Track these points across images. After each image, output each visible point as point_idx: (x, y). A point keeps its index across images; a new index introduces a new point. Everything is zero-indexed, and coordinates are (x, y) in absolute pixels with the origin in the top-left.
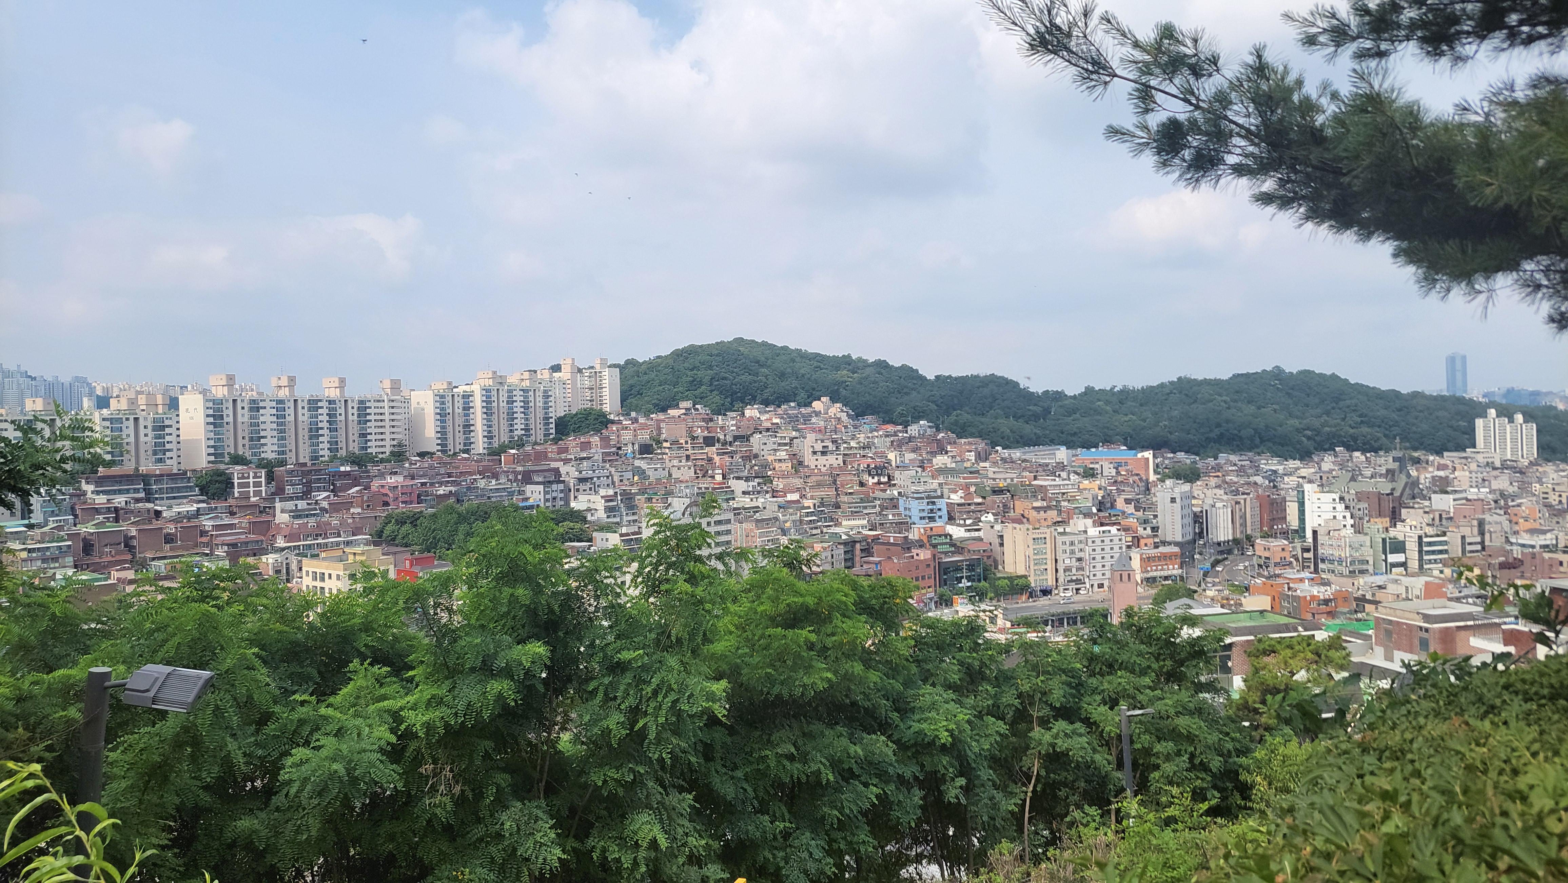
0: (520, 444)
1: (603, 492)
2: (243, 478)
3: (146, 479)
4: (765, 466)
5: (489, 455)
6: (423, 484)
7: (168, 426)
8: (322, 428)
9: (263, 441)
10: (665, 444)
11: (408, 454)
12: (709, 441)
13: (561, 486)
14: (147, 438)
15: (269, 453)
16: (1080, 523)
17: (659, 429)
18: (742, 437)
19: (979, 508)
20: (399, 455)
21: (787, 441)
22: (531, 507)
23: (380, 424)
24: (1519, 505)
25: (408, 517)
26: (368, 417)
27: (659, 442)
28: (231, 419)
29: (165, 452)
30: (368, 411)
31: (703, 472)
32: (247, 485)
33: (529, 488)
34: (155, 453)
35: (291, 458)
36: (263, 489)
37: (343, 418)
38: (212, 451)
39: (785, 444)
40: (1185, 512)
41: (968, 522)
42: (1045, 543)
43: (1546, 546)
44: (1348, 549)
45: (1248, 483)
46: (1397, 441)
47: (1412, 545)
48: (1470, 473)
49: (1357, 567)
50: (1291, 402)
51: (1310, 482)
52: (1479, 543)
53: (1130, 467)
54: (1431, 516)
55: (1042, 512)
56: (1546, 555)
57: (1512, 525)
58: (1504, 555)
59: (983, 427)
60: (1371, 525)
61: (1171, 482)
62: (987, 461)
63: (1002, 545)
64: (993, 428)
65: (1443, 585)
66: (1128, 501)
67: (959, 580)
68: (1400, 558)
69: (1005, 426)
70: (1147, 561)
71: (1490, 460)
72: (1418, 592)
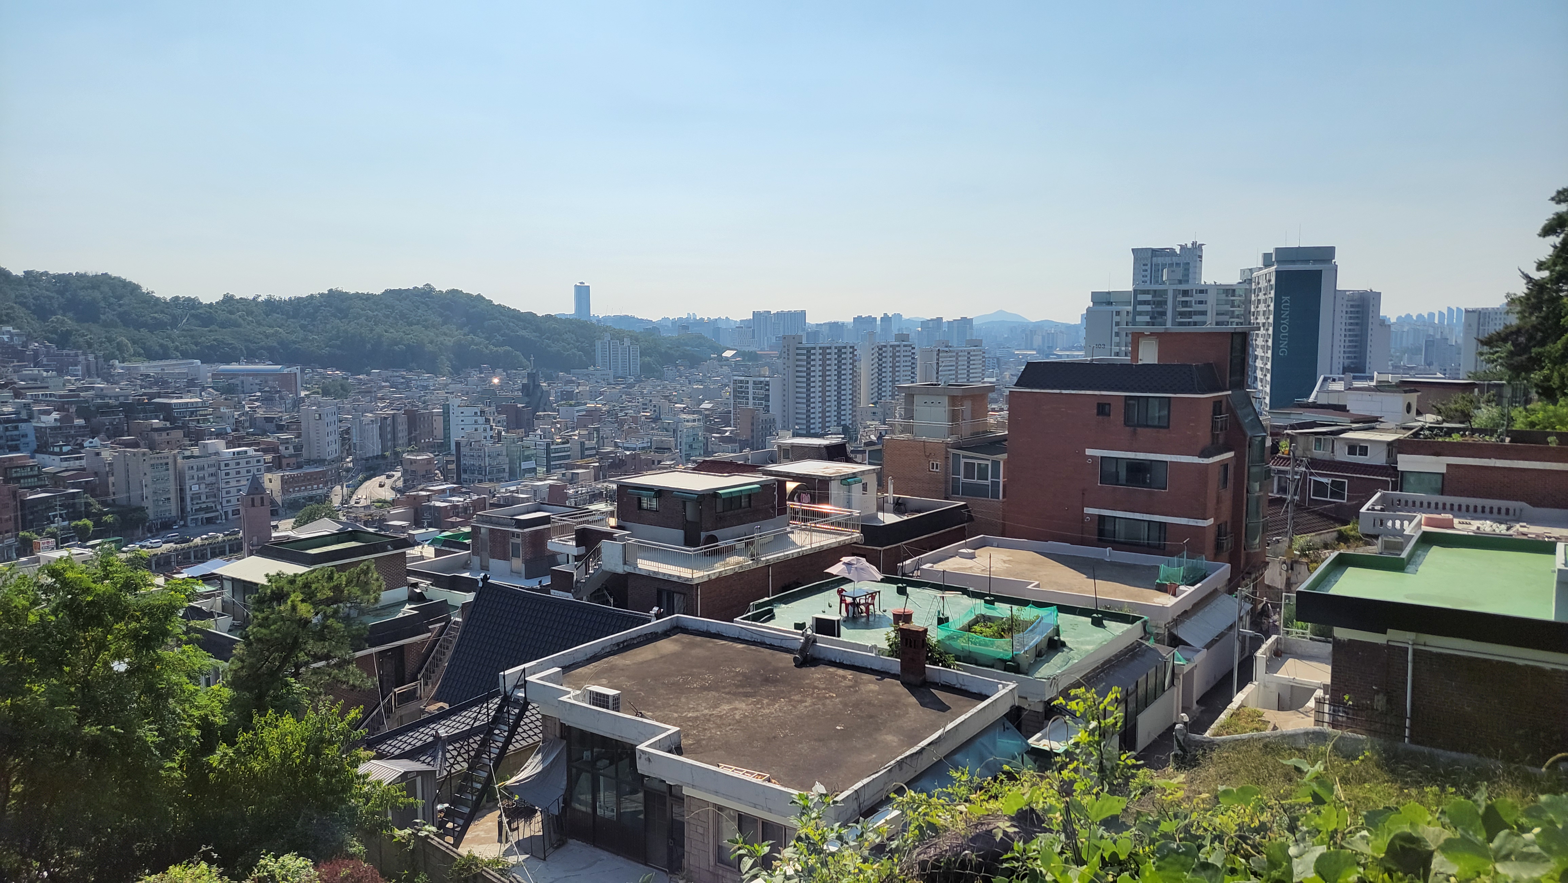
16: (214, 444)
19: (81, 431)
40: (331, 429)
41: (65, 449)
42: (168, 470)
43: (643, 448)
44: (487, 459)
45: (399, 399)
46: (531, 358)
47: (541, 453)
48: (591, 388)
49: (495, 475)
50: (440, 320)
51: (457, 397)
52: (594, 448)
53: (275, 383)
54: (558, 426)
55: (164, 435)
56: (643, 456)
57: (620, 432)
58: (612, 458)
59: (92, 336)
60: (508, 436)
61: (315, 398)
62: (98, 377)
63: (111, 474)
64: (107, 338)
65: (564, 487)
66: (268, 420)
67: (51, 520)
68: (531, 464)
69: (123, 336)
70: (289, 482)
71: (606, 377)
72: (544, 495)
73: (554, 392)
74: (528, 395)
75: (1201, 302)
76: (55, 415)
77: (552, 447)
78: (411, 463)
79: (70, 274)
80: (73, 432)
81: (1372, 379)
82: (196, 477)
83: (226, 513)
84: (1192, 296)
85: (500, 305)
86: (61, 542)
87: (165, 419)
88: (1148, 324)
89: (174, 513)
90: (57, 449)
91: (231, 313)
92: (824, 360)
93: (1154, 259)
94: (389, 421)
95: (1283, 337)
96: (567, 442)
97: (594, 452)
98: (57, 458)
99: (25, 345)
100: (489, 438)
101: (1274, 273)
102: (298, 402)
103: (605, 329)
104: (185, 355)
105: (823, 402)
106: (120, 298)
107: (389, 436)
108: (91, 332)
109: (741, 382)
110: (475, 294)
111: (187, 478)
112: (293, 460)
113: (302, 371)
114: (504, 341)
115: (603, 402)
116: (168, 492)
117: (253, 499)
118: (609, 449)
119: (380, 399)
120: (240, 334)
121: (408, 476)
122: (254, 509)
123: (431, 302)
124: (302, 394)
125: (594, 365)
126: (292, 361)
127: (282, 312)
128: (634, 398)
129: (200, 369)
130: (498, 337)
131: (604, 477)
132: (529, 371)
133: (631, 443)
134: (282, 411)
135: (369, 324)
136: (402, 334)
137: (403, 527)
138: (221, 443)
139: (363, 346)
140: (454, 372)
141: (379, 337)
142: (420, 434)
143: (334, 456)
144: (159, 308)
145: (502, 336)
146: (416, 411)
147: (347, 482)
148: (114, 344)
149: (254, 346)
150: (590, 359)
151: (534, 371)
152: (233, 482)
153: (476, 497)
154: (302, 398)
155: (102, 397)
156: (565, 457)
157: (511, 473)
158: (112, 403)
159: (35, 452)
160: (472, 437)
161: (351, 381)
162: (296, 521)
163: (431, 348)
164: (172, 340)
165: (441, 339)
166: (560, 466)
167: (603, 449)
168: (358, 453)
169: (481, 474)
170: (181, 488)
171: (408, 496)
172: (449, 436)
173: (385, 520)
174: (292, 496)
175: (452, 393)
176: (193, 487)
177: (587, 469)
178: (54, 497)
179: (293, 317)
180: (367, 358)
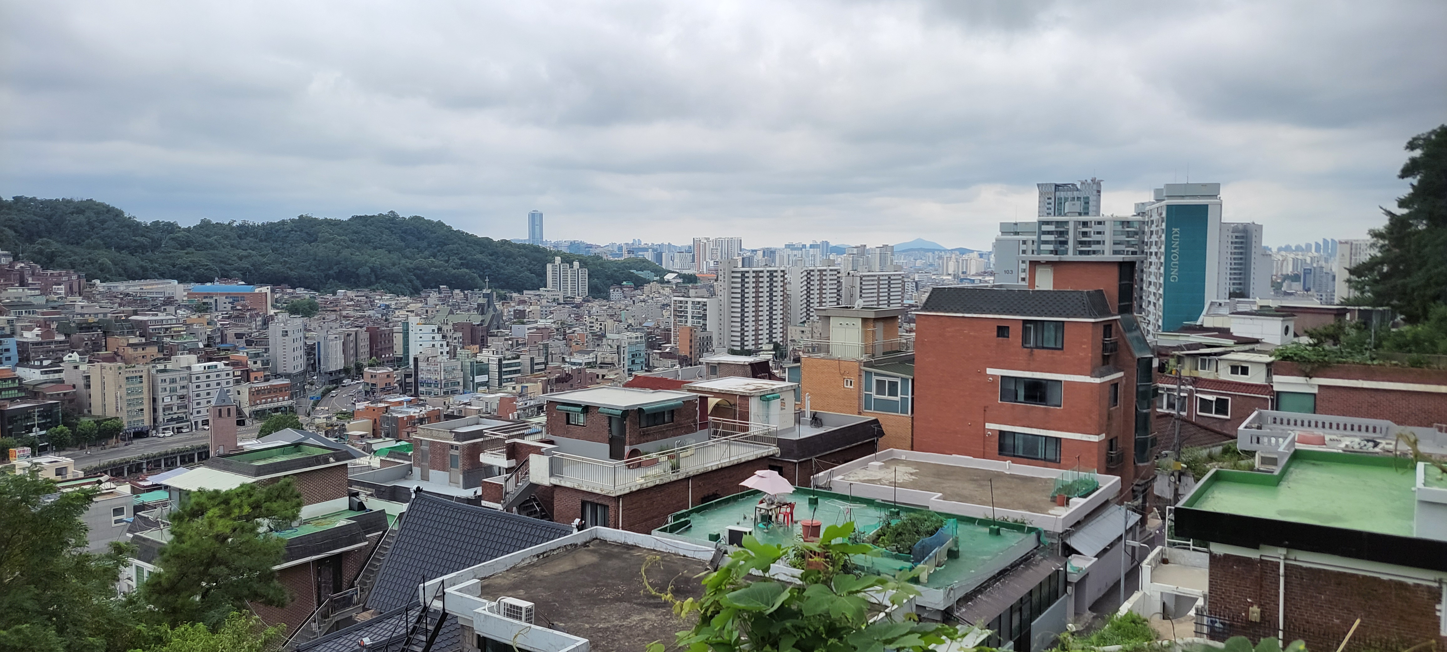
16: (186, 359)
19: (61, 347)
40: (297, 344)
41: (46, 363)
42: (141, 382)
43: (589, 363)
44: (442, 373)
45: (362, 317)
46: (487, 280)
47: (494, 367)
48: (542, 307)
49: (450, 388)
50: (403, 244)
51: (417, 315)
52: (543, 363)
53: (247, 302)
54: (510, 342)
55: (140, 350)
56: (588, 371)
57: (567, 348)
58: (559, 372)
59: (76, 257)
60: (463, 352)
61: (283, 316)
62: (80, 295)
63: (88, 386)
64: (90, 259)
65: (514, 399)
66: (239, 336)
67: (29, 429)
68: (484, 378)
69: (105, 257)
70: (256, 394)
71: (556, 297)
72: (495, 407)
73: (507, 311)
74: (482, 313)
75: (1099, 233)
76: (37, 331)
77: (504, 362)
78: (372, 376)
79: (56, 200)
80: (53, 347)
81: (1255, 303)
82: (168, 389)
83: (196, 423)
84: (1091, 227)
85: (459, 231)
86: (38, 450)
87: (141, 336)
88: (1051, 252)
89: (147, 423)
90: (37, 363)
91: (207, 236)
92: (757, 282)
93: (1057, 193)
94: (352, 338)
95: (1174, 265)
96: (518, 357)
97: (543, 367)
98: (38, 371)
99: (11, 265)
100: (445, 354)
101: (1165, 208)
102: (266, 322)
103: (556, 254)
104: (163, 276)
105: (756, 321)
106: (103, 222)
107: (352, 352)
108: (75, 254)
109: (681, 302)
110: (436, 220)
111: (160, 390)
112: (262, 374)
113: (272, 291)
114: (462, 264)
115: (552, 321)
116: (142, 403)
117: (220, 411)
118: (557, 364)
119: (344, 317)
120: (214, 255)
121: (368, 388)
122: (221, 420)
123: (395, 228)
124: (272, 312)
125: (546, 287)
126: (263, 282)
127: (255, 236)
128: (582, 317)
129: (176, 289)
130: (457, 260)
131: (552, 390)
132: (484, 291)
133: (577, 358)
134: (253, 328)
135: (337, 247)
136: (367, 257)
137: (362, 436)
138: (193, 357)
139: (330, 268)
140: (415, 292)
141: (346, 260)
142: (381, 350)
143: (300, 369)
144: (140, 231)
145: (460, 259)
146: (378, 328)
147: (311, 395)
148: (97, 265)
149: (227, 267)
150: (541, 281)
151: (489, 291)
152: (203, 394)
153: (431, 408)
154: (271, 316)
155: (82, 315)
156: (515, 372)
157: (465, 386)
158: (91, 319)
159: (17, 365)
160: (429, 353)
161: (318, 300)
162: (261, 431)
163: (394, 270)
164: (151, 261)
165: (403, 261)
166: (511, 380)
167: (551, 365)
168: (322, 367)
169: (437, 387)
170: (154, 400)
171: (367, 408)
172: (408, 352)
173: (345, 430)
174: (259, 407)
175: (412, 311)
176: (165, 399)
177: (536, 382)
178: (33, 407)
179: (265, 240)
180: (334, 279)
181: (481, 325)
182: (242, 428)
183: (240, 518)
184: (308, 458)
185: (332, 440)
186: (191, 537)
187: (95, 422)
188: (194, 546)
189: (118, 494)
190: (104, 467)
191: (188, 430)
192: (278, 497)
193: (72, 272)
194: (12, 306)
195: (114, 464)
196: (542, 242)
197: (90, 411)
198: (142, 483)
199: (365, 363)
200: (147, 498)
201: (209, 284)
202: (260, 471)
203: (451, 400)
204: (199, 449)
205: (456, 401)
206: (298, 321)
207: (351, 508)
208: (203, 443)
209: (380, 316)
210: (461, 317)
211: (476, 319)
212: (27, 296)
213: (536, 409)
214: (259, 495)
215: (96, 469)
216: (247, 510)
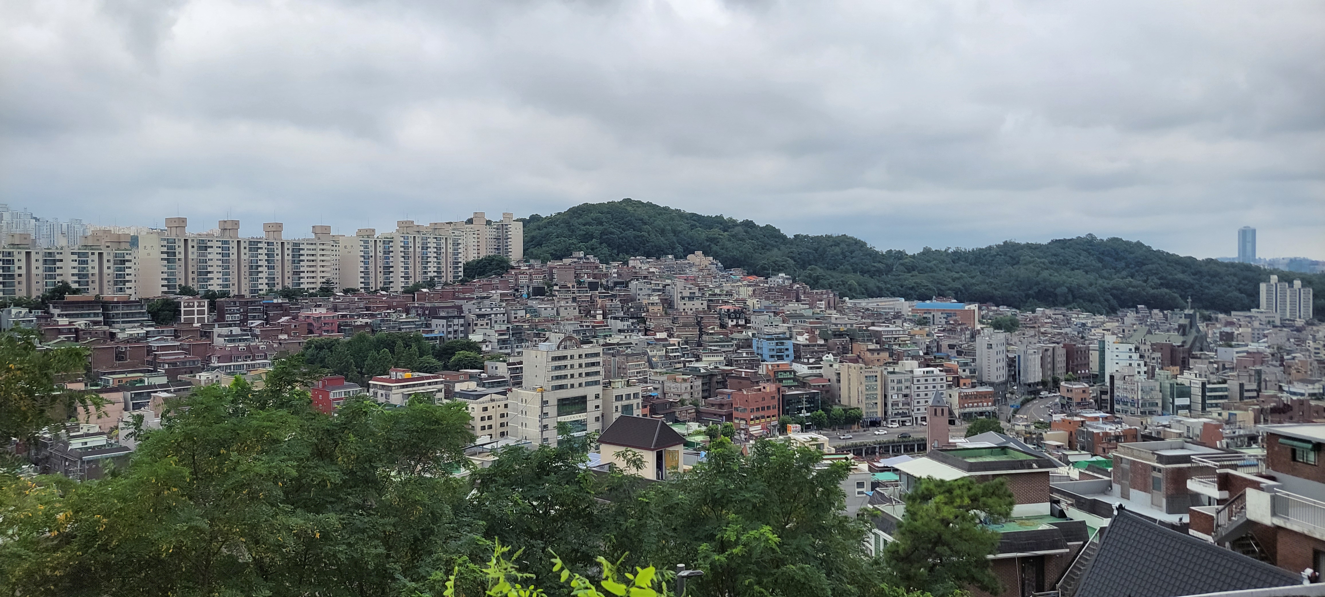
0: (431, 284)
1: (497, 327)
2: (189, 306)
3: (105, 305)
4: (640, 308)
5: (404, 292)
6: (343, 316)
7: (128, 261)
8: (260, 266)
9: (209, 276)
10: (556, 288)
11: (335, 290)
12: (593, 286)
13: (462, 321)
14: (109, 271)
15: (215, 286)
16: (910, 364)
17: (551, 274)
18: (622, 283)
19: (822, 349)
20: (326, 291)
21: (661, 287)
22: (436, 338)
23: (312, 264)
24: (1294, 358)
25: (326, 344)
26: (302, 258)
27: (550, 286)
28: (182, 256)
29: (124, 282)
30: (302, 252)
31: (587, 312)
32: (192, 313)
33: (434, 322)
34: (116, 283)
35: (233, 291)
36: (206, 316)
37: (280, 257)
38: (165, 283)
39: (659, 290)
40: (1000, 357)
41: (811, 361)
42: (876, 381)
43: (1314, 394)
44: (1140, 392)
45: (1060, 334)
46: (1189, 300)
47: (1196, 391)
48: (1253, 329)
49: (1148, 409)
50: (1100, 265)
51: (1113, 334)
52: (1255, 390)
53: (958, 318)
54: (1215, 366)
55: (876, 354)
56: (1313, 403)
57: (1286, 376)
58: (1275, 402)
59: (833, 280)
60: (1162, 372)
61: (989, 331)
62: (835, 309)
63: (839, 381)
64: (842, 281)
65: (1220, 426)
66: (951, 347)
67: (800, 410)
68: (1185, 401)
69: (853, 280)
70: (964, 398)
71: (1271, 319)
72: (1198, 432)
73: (1212, 332)
74: (1184, 334)
76: (806, 336)
77: (1208, 386)
78: (1068, 391)
80: (816, 348)
82: (896, 388)
83: (916, 418)
85: (1159, 251)
86: (806, 428)
87: (877, 343)
89: (879, 415)
90: (806, 361)
91: (928, 261)
94: (1050, 353)
96: (1225, 382)
97: (1255, 394)
98: (806, 367)
99: (791, 286)
100: (1142, 373)
102: (974, 335)
103: (1272, 272)
104: (893, 295)
106: (852, 252)
107: (1049, 366)
108: (833, 277)
110: (1134, 240)
111: (890, 388)
112: (968, 381)
113: (980, 308)
114: (1162, 284)
115: (1267, 345)
116: (876, 398)
117: (936, 410)
118: (1271, 392)
119: (1042, 333)
120: (934, 278)
121: (1065, 402)
122: (936, 418)
123: (1093, 250)
124: (978, 327)
125: (1258, 307)
126: (972, 300)
127: (966, 260)
128: (1304, 341)
129: (903, 305)
130: (1156, 280)
131: (1266, 421)
132: (1186, 312)
133: (1298, 388)
134: (962, 340)
135: (1037, 269)
136: (1065, 277)
137: (1058, 447)
138: (915, 363)
139: (1030, 288)
140: (1111, 311)
141: (1045, 280)
142: (1077, 366)
143: (1002, 379)
144: (878, 259)
145: (1160, 279)
146: (1075, 345)
147: (1011, 403)
148: (847, 286)
149: (943, 288)
150: (1253, 301)
151: (1191, 312)
152: (922, 394)
153: (1128, 427)
154: (978, 330)
155: (836, 325)
156: (1221, 397)
157: (1164, 407)
158: (843, 328)
159: (793, 361)
160: (1126, 372)
161: (1019, 317)
162: (968, 431)
163: (1091, 290)
164: (885, 283)
165: (1100, 281)
166: (1217, 405)
167: (1265, 393)
168: (1022, 378)
169: (1134, 406)
170: (885, 396)
171: (1063, 420)
172: (1104, 370)
173: (1042, 439)
174: (967, 410)
175: (1109, 330)
176: (894, 397)
177: (1246, 410)
178: (802, 394)
179: (975, 264)
180: (1033, 298)
181: (1182, 346)
182: (952, 427)
183: (960, 507)
184: (1013, 462)
185: (1031, 446)
186: (922, 517)
187: (843, 410)
188: (924, 525)
189: (861, 470)
190: (849, 447)
191: (910, 424)
192: (993, 493)
193: (830, 291)
194: (791, 316)
195: (856, 445)
196: (1255, 260)
197: (840, 401)
198: (876, 464)
199: (1062, 377)
200: (882, 477)
201: (928, 302)
202: (971, 467)
203: (1149, 421)
204: (918, 441)
205: (1155, 422)
206: (1001, 335)
207: (1052, 514)
208: (921, 436)
209: (1076, 333)
210: (1160, 337)
211: (1177, 340)
212: (801, 310)
213: (1246, 439)
214: (977, 489)
215: (843, 447)
216: (967, 501)
